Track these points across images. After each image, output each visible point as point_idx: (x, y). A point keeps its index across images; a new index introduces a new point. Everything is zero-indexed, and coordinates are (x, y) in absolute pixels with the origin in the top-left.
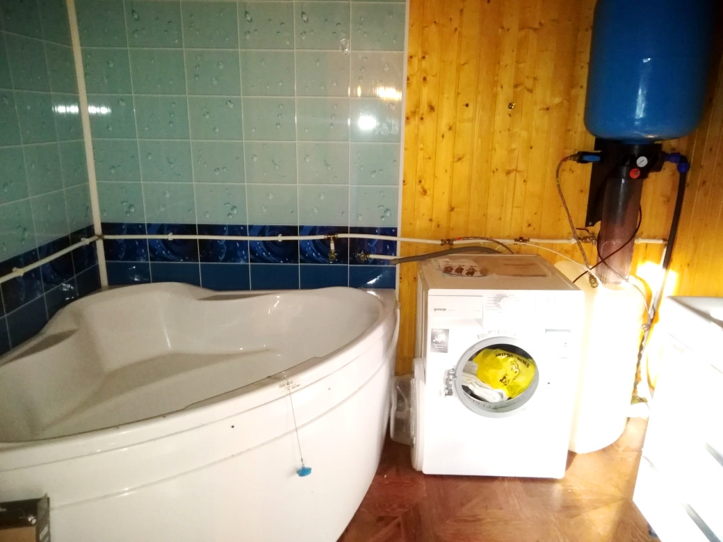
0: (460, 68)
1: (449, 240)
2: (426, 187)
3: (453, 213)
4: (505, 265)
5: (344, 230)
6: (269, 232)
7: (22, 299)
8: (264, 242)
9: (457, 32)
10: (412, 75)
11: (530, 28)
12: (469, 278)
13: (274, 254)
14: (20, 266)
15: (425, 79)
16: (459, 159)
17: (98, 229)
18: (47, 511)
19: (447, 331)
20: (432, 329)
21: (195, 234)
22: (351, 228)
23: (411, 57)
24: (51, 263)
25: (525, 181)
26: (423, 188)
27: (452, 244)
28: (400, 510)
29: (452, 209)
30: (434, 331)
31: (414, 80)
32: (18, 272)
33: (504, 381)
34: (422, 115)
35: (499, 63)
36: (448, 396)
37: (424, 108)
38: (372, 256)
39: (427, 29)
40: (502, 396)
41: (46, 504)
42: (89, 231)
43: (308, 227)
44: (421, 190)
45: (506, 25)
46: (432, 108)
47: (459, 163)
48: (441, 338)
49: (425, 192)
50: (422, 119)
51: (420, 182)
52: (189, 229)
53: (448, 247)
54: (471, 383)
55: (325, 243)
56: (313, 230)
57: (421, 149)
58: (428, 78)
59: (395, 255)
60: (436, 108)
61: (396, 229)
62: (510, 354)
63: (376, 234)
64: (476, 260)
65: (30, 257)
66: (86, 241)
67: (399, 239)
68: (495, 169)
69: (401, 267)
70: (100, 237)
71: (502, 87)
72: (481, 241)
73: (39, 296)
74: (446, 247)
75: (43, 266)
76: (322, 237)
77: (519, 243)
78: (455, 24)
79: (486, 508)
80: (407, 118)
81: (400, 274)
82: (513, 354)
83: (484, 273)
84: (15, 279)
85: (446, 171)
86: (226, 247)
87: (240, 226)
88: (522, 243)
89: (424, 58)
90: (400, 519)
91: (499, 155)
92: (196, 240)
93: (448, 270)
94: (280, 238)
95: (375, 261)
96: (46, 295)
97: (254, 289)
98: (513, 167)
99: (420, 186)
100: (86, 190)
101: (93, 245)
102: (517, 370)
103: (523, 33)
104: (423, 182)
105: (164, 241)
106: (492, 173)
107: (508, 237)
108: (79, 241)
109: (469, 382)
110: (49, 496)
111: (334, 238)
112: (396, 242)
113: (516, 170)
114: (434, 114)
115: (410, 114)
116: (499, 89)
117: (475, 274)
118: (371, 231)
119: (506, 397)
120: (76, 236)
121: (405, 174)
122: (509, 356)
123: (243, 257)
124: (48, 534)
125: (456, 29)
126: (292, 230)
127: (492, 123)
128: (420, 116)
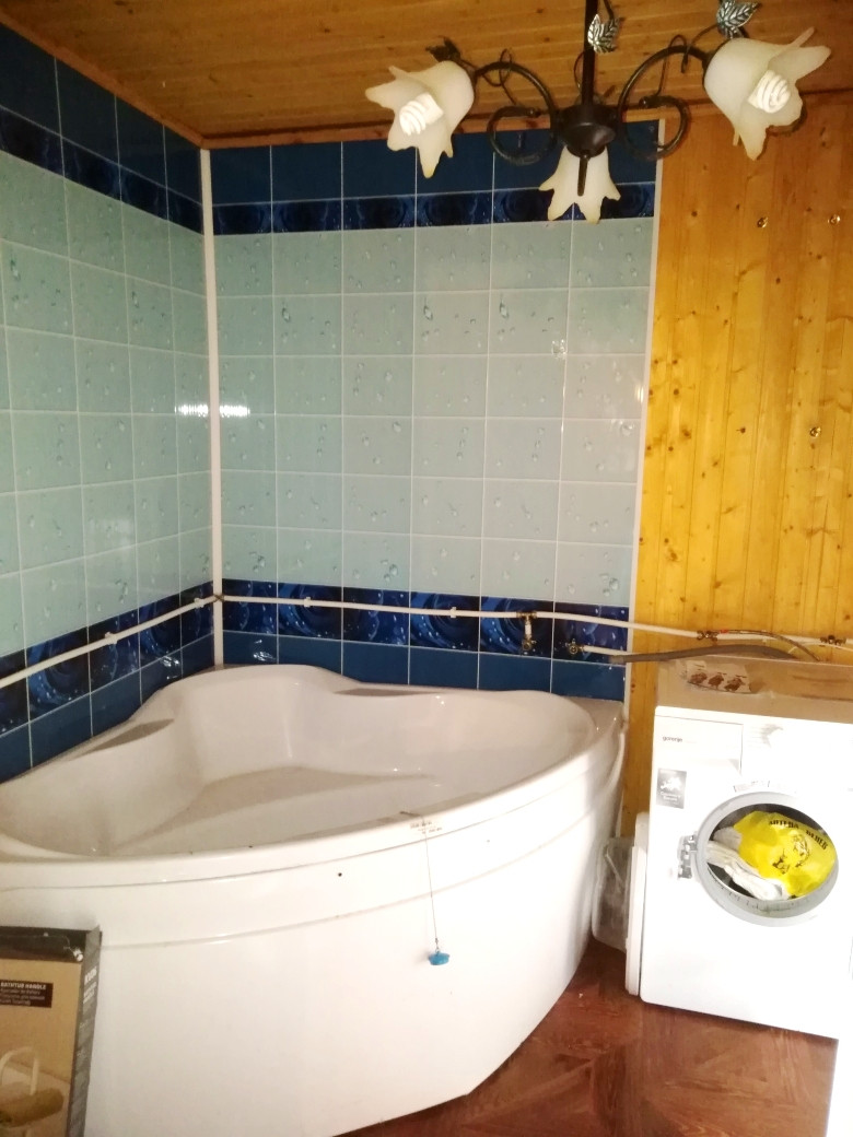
0: (732, 376)
1: (709, 632)
2: (676, 549)
3: (718, 591)
4: (796, 677)
5: (546, 606)
6: (439, 602)
7: (112, 674)
8: (431, 617)
9: (728, 326)
10: (657, 387)
11: (845, 317)
12: (729, 694)
13: (444, 635)
14: (114, 631)
15: (676, 392)
16: (730, 510)
17: (218, 588)
18: (98, 949)
19: (682, 775)
20: (659, 770)
21: (339, 600)
22: (557, 604)
23: (656, 362)
24: (153, 628)
25: (839, 547)
26: (671, 550)
27: (716, 639)
28: (595, 1050)
29: (717, 585)
30: (662, 772)
31: (659, 395)
32: (111, 639)
33: (780, 865)
34: (671, 443)
35: (795, 369)
36: (682, 879)
37: (675, 432)
38: (589, 649)
39: (681, 322)
40: (780, 890)
41: (98, 939)
42: (206, 590)
43: (493, 600)
44: (669, 554)
45: (807, 312)
46: (687, 434)
47: (730, 515)
48: (673, 784)
49: (674, 556)
50: (671, 449)
51: (667, 541)
52: (332, 593)
53: (708, 644)
54: (730, 865)
55: (519, 623)
56: (501, 605)
57: (670, 493)
58: (681, 391)
59: (625, 649)
60: (693, 434)
61: (627, 610)
62: (795, 822)
63: (594, 615)
64: (750, 667)
65: (127, 620)
66: (199, 603)
67: (631, 626)
68: (788, 527)
69: (633, 669)
70: (218, 598)
71: (799, 404)
72: (765, 638)
73: (134, 671)
74: (706, 643)
75: (143, 632)
76: (513, 615)
77: (827, 644)
78: (724, 314)
79: (738, 1073)
80: (649, 448)
81: (633, 680)
82: (799, 823)
83: (754, 688)
84: (106, 648)
85: (708, 527)
86: (378, 621)
87: (399, 593)
88: (833, 646)
89: (675, 362)
90: (591, 1064)
91: (795, 507)
92: (339, 609)
93: (697, 680)
94: (453, 613)
95: (594, 657)
96: (143, 671)
97: (413, 683)
98: (818, 524)
99: (667, 548)
100: (208, 535)
101: (209, 607)
102: (804, 851)
103: (833, 325)
104: (671, 542)
105: (299, 608)
106: (782, 533)
107: (812, 635)
108: (192, 601)
109: (726, 861)
110: (102, 929)
111: (531, 618)
112: (626, 629)
113: (824, 530)
114: (691, 442)
115: (652, 442)
116: (795, 406)
117: (741, 688)
118: (588, 610)
119: (787, 893)
120: (188, 596)
121: (643, 529)
122: (791, 825)
123: (401, 636)
124: (96, 979)
125: (726, 321)
126: (470, 603)
127: (784, 458)
128: (669, 446)
